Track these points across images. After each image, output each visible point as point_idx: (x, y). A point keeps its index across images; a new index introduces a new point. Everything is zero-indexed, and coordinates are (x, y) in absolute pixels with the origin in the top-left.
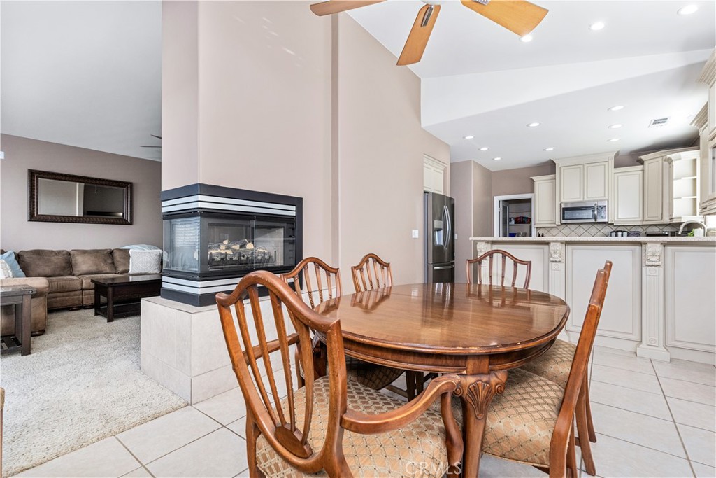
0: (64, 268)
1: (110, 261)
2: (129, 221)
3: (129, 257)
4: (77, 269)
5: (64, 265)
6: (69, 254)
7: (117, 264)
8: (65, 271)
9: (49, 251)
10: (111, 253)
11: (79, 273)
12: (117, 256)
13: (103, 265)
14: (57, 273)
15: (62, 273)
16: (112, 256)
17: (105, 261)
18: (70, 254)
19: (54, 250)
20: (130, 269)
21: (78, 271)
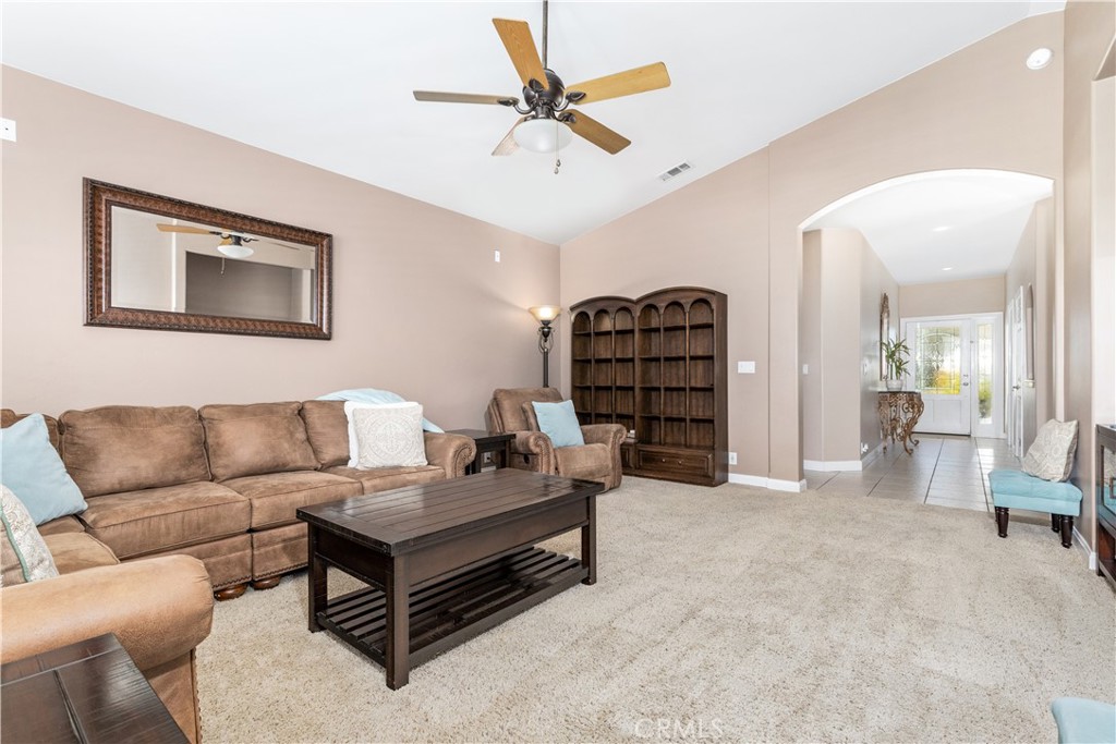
0: (190, 460)
1: (301, 435)
2: (325, 330)
3: (343, 421)
4: (222, 462)
5: (188, 451)
6: (199, 417)
7: (319, 441)
8: (193, 469)
9: (145, 409)
10: (301, 412)
11: (229, 473)
12: (314, 417)
13: (286, 445)
14: (170, 476)
15: (183, 474)
16: (304, 419)
17: (292, 434)
18: (201, 418)
19: (156, 406)
20: (354, 454)
21: (226, 467)
